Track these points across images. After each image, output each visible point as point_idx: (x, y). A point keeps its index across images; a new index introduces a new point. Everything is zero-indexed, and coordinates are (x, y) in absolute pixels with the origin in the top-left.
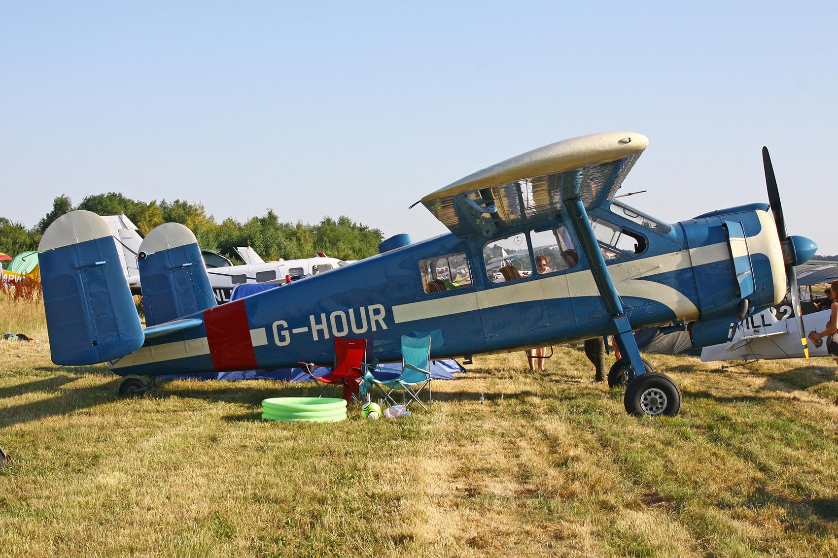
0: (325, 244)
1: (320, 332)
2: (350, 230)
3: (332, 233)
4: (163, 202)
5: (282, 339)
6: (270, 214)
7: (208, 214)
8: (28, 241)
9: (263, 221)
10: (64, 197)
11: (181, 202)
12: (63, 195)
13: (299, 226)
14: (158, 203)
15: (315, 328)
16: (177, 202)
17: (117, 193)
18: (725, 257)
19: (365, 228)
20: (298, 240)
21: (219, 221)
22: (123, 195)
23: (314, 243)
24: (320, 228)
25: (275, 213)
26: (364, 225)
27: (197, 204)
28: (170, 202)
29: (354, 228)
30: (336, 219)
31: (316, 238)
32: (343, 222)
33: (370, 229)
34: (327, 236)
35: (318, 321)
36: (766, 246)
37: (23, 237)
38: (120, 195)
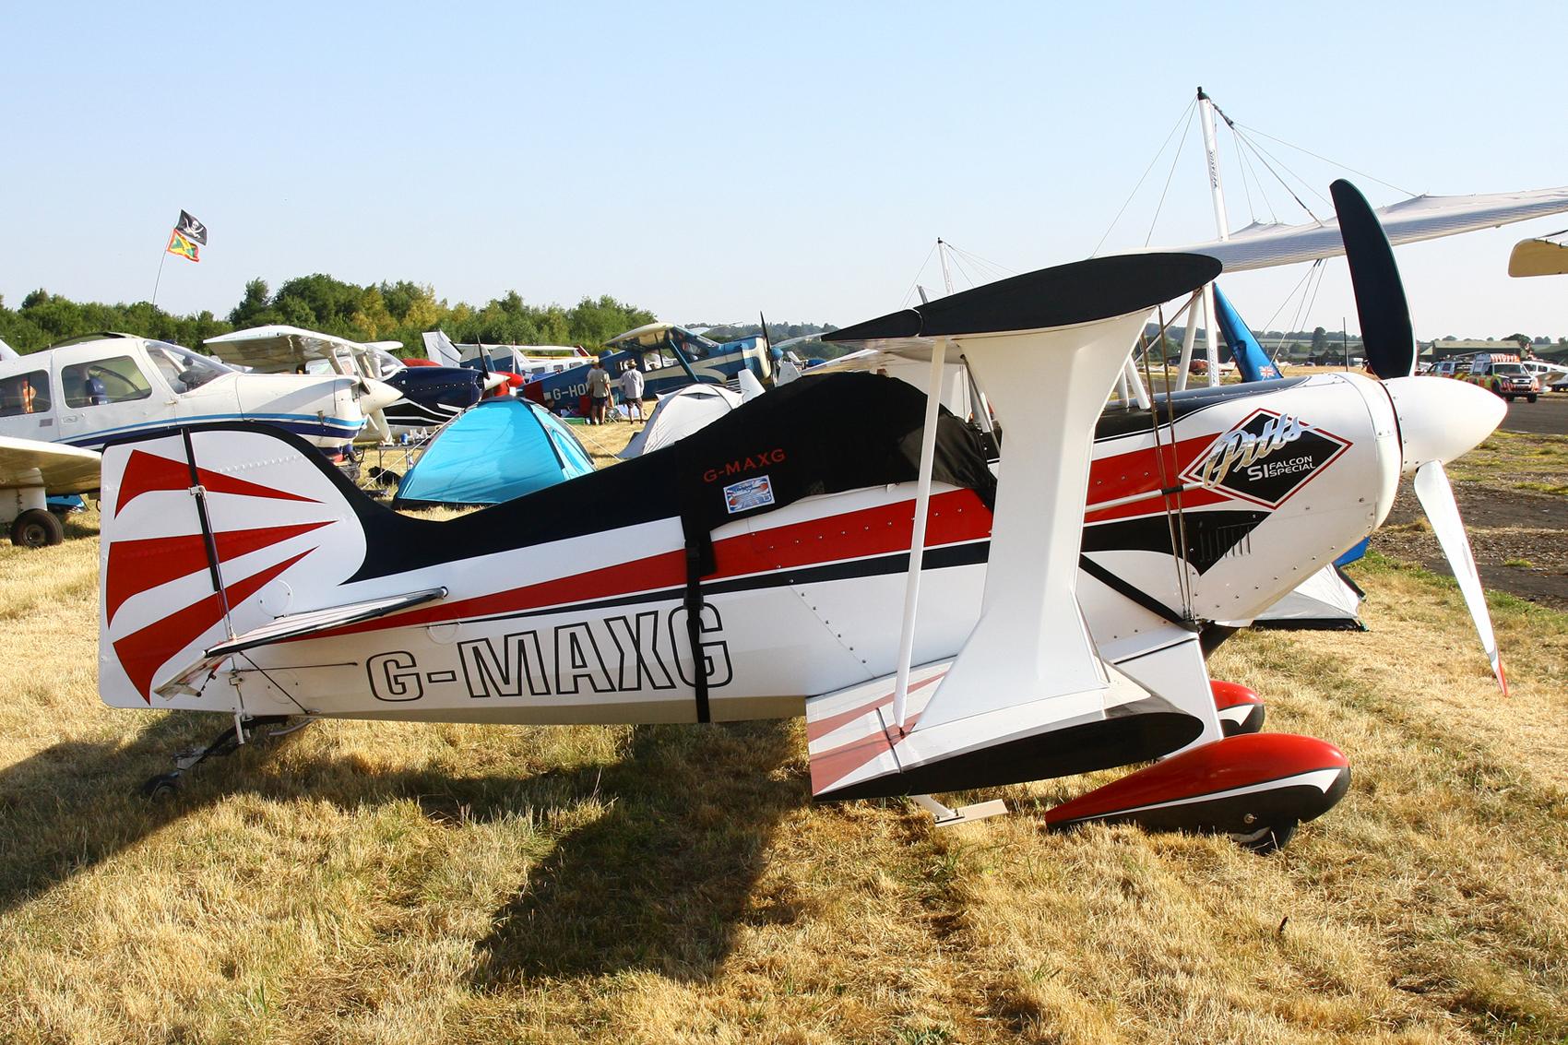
0: (583, 333)
1: (574, 393)
2: (615, 314)
3: (592, 318)
4: (384, 284)
5: (557, 397)
6: (512, 295)
7: (438, 298)
9: (503, 304)
10: (259, 281)
11: (405, 283)
13: (550, 311)
14: (378, 285)
15: (571, 392)
16: (400, 283)
17: (324, 274)
18: (741, 358)
19: (633, 310)
20: (551, 328)
21: (451, 307)
22: (332, 277)
23: (570, 332)
24: (577, 312)
25: (518, 294)
26: (632, 306)
27: (425, 286)
28: (392, 283)
29: (619, 310)
30: (596, 299)
31: (572, 325)
32: (606, 303)
33: (639, 310)
34: (587, 322)
35: (573, 389)
36: (758, 353)
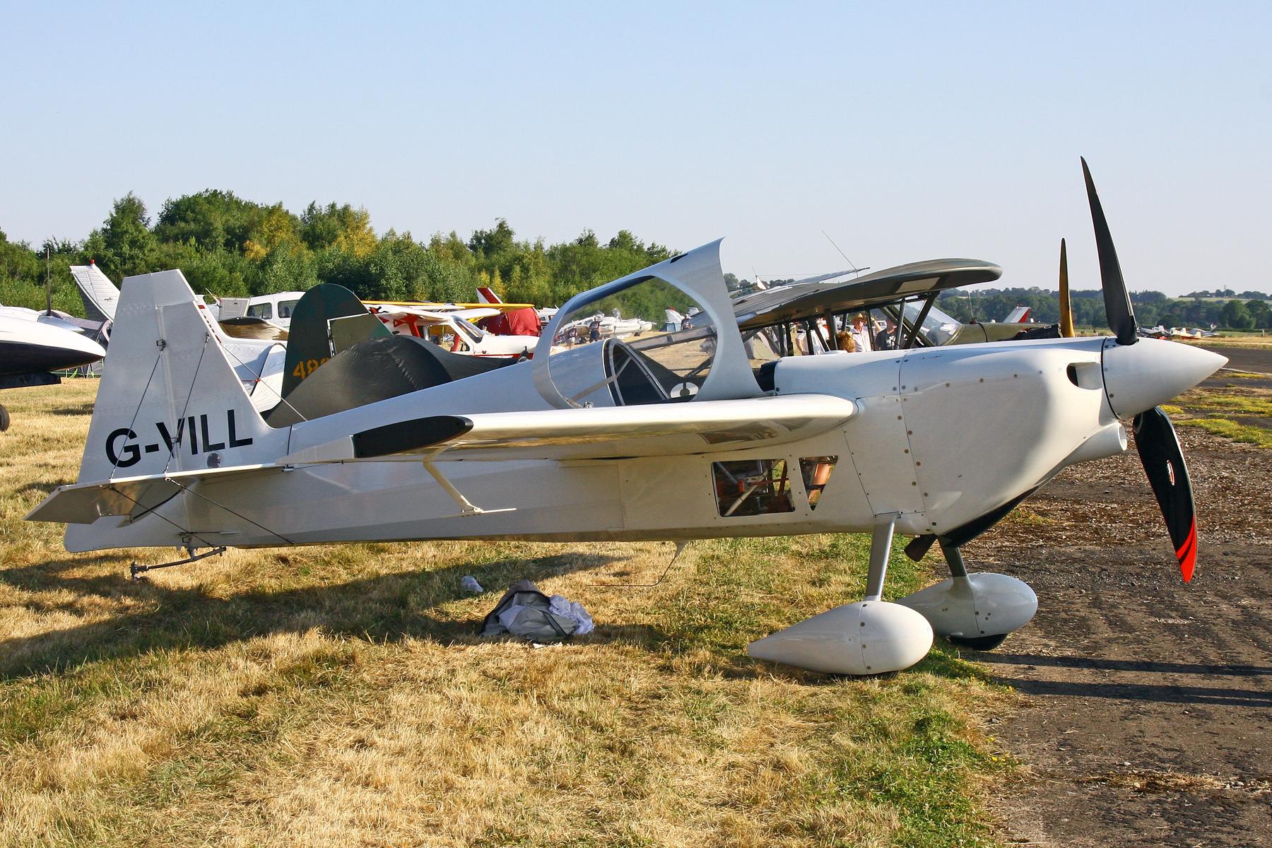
0: (573, 277)
2: (627, 255)
4: (312, 207)
6: (501, 226)
8: (35, 270)
11: (339, 207)
12: (130, 193)
16: (333, 206)
22: (235, 195)
23: (555, 276)
25: (510, 225)
28: (322, 207)
32: (623, 242)
37: (27, 263)
38: (230, 194)
